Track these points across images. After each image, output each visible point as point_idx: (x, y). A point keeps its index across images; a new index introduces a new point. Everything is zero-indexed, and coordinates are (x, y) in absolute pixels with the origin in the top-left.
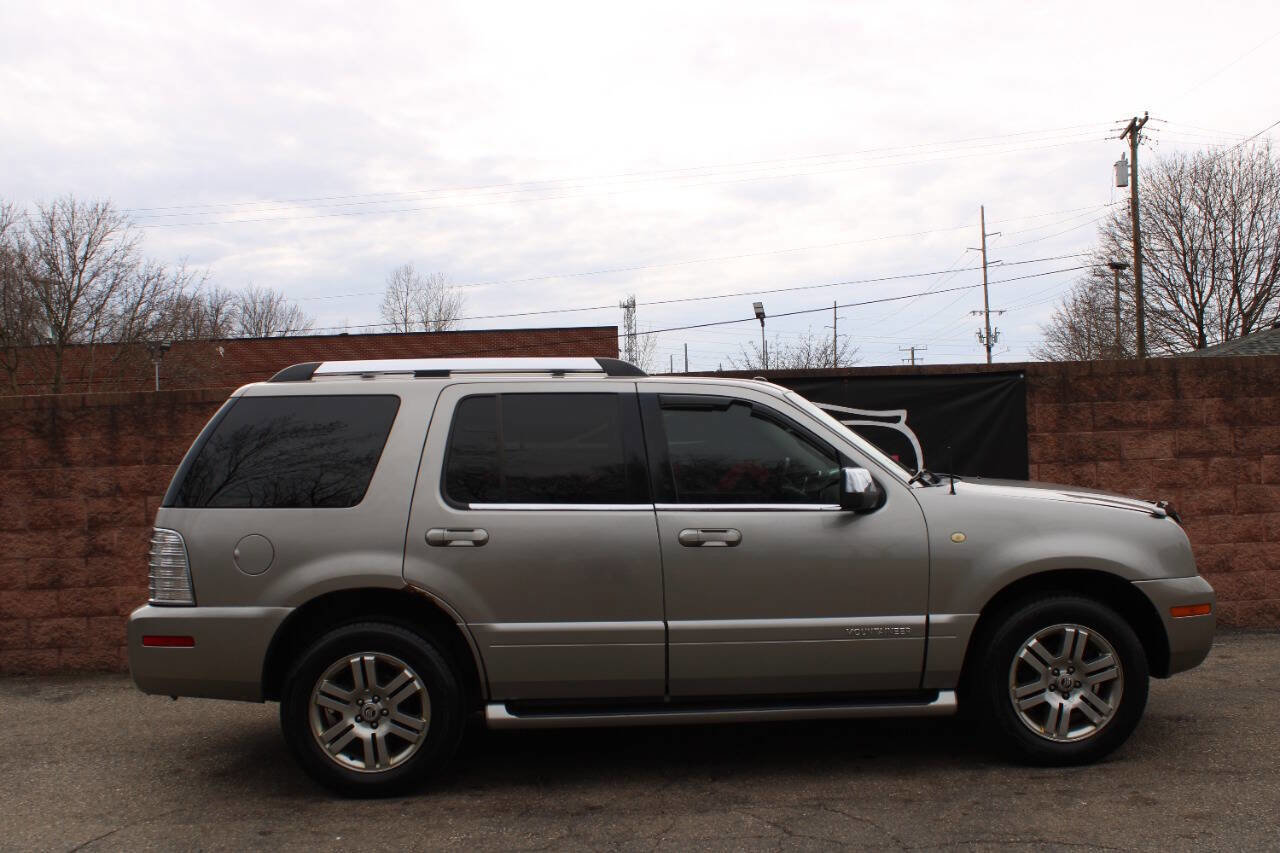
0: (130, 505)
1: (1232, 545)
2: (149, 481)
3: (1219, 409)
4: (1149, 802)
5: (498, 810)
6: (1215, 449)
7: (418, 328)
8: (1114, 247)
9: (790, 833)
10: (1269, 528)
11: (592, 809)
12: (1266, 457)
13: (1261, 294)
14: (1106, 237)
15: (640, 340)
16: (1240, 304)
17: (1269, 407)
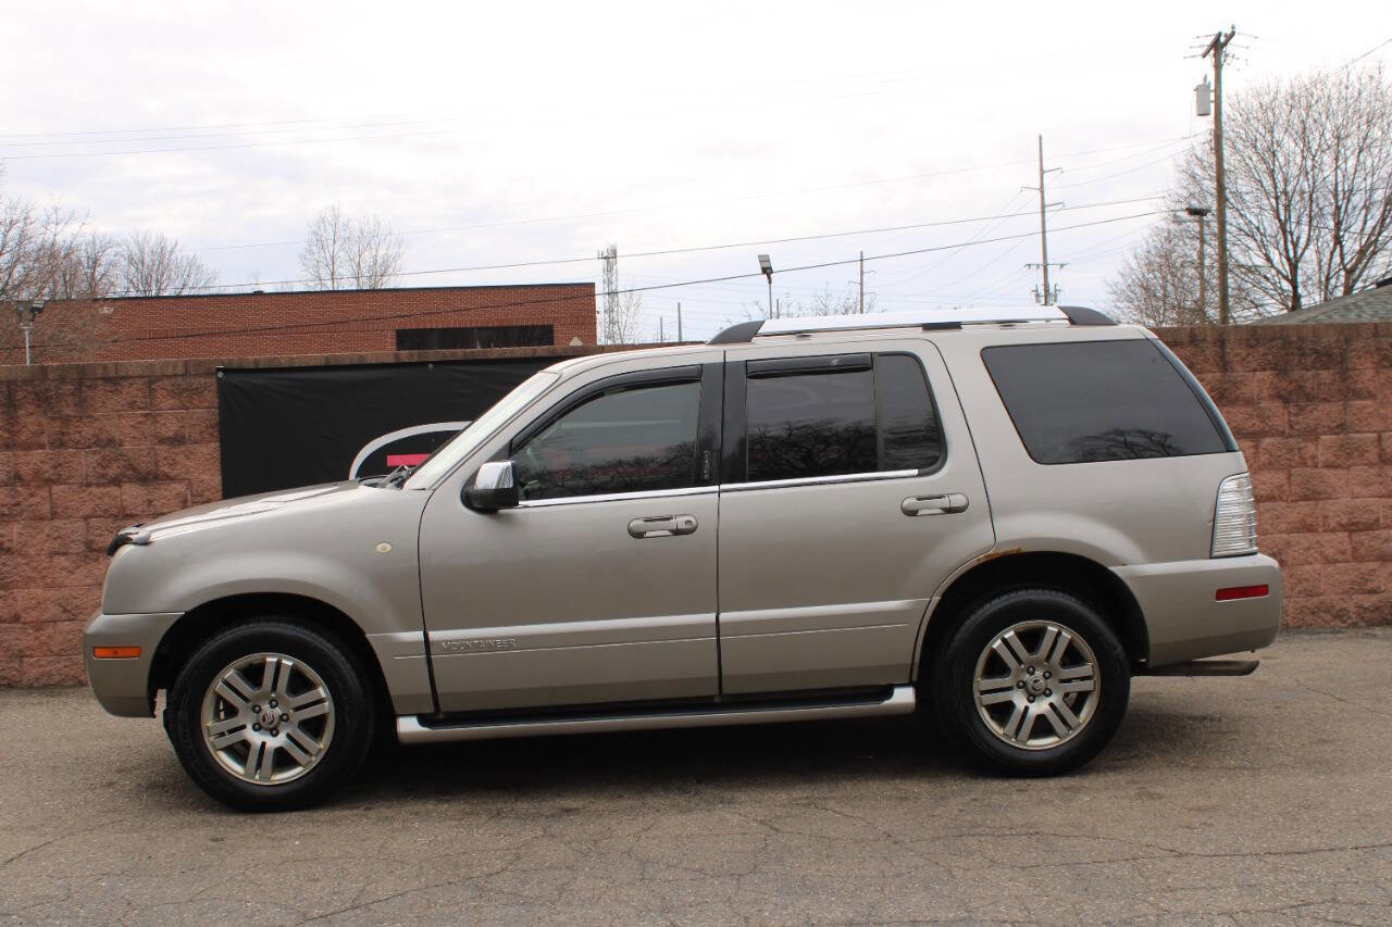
0: (32, 495)
1: (1284, 535)
2: (55, 467)
3: (1272, 383)
4: (1152, 796)
5: (467, 814)
6: (1267, 429)
7: (348, 285)
8: (1193, 189)
9: (776, 830)
10: (1325, 517)
11: (568, 811)
12: (1323, 437)
13: (1368, 245)
14: (1186, 176)
15: (622, 298)
16: (1342, 256)
17: (1328, 381)
